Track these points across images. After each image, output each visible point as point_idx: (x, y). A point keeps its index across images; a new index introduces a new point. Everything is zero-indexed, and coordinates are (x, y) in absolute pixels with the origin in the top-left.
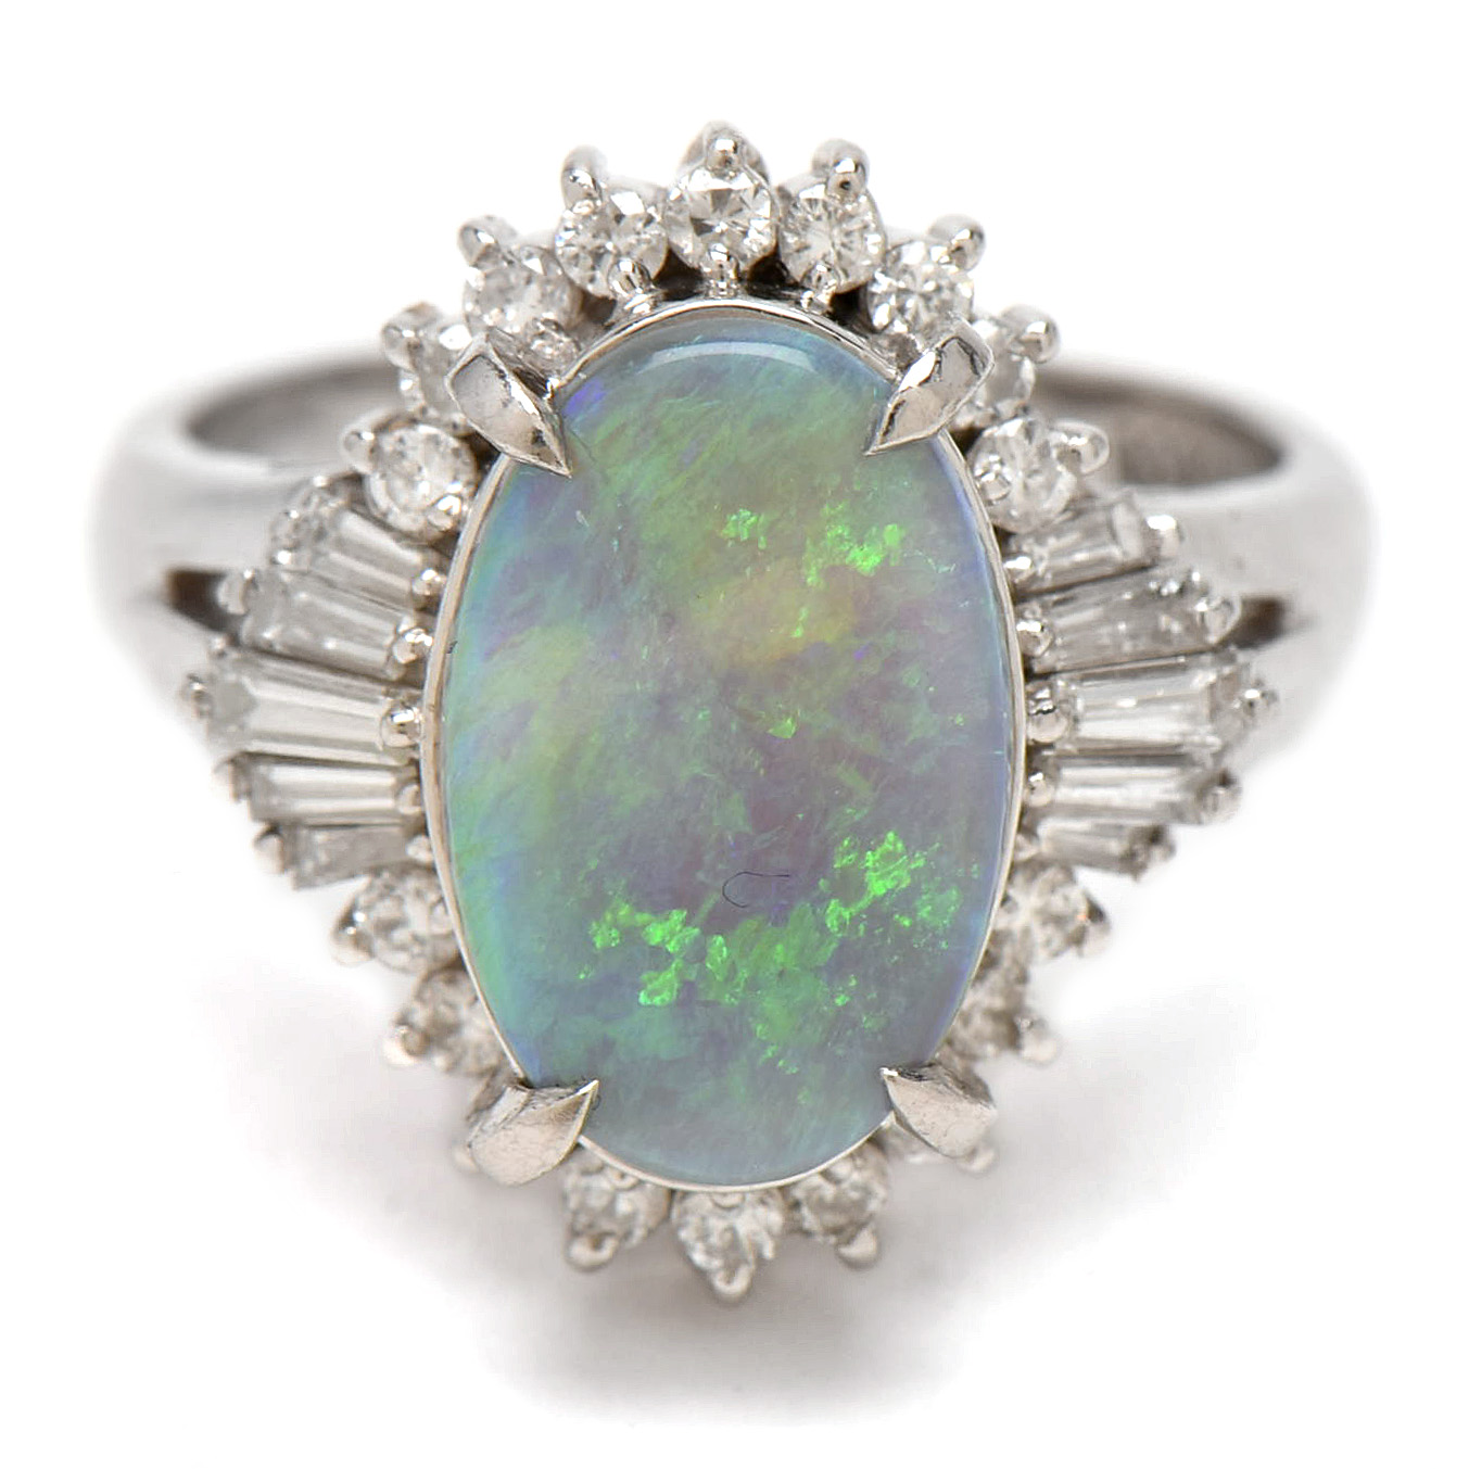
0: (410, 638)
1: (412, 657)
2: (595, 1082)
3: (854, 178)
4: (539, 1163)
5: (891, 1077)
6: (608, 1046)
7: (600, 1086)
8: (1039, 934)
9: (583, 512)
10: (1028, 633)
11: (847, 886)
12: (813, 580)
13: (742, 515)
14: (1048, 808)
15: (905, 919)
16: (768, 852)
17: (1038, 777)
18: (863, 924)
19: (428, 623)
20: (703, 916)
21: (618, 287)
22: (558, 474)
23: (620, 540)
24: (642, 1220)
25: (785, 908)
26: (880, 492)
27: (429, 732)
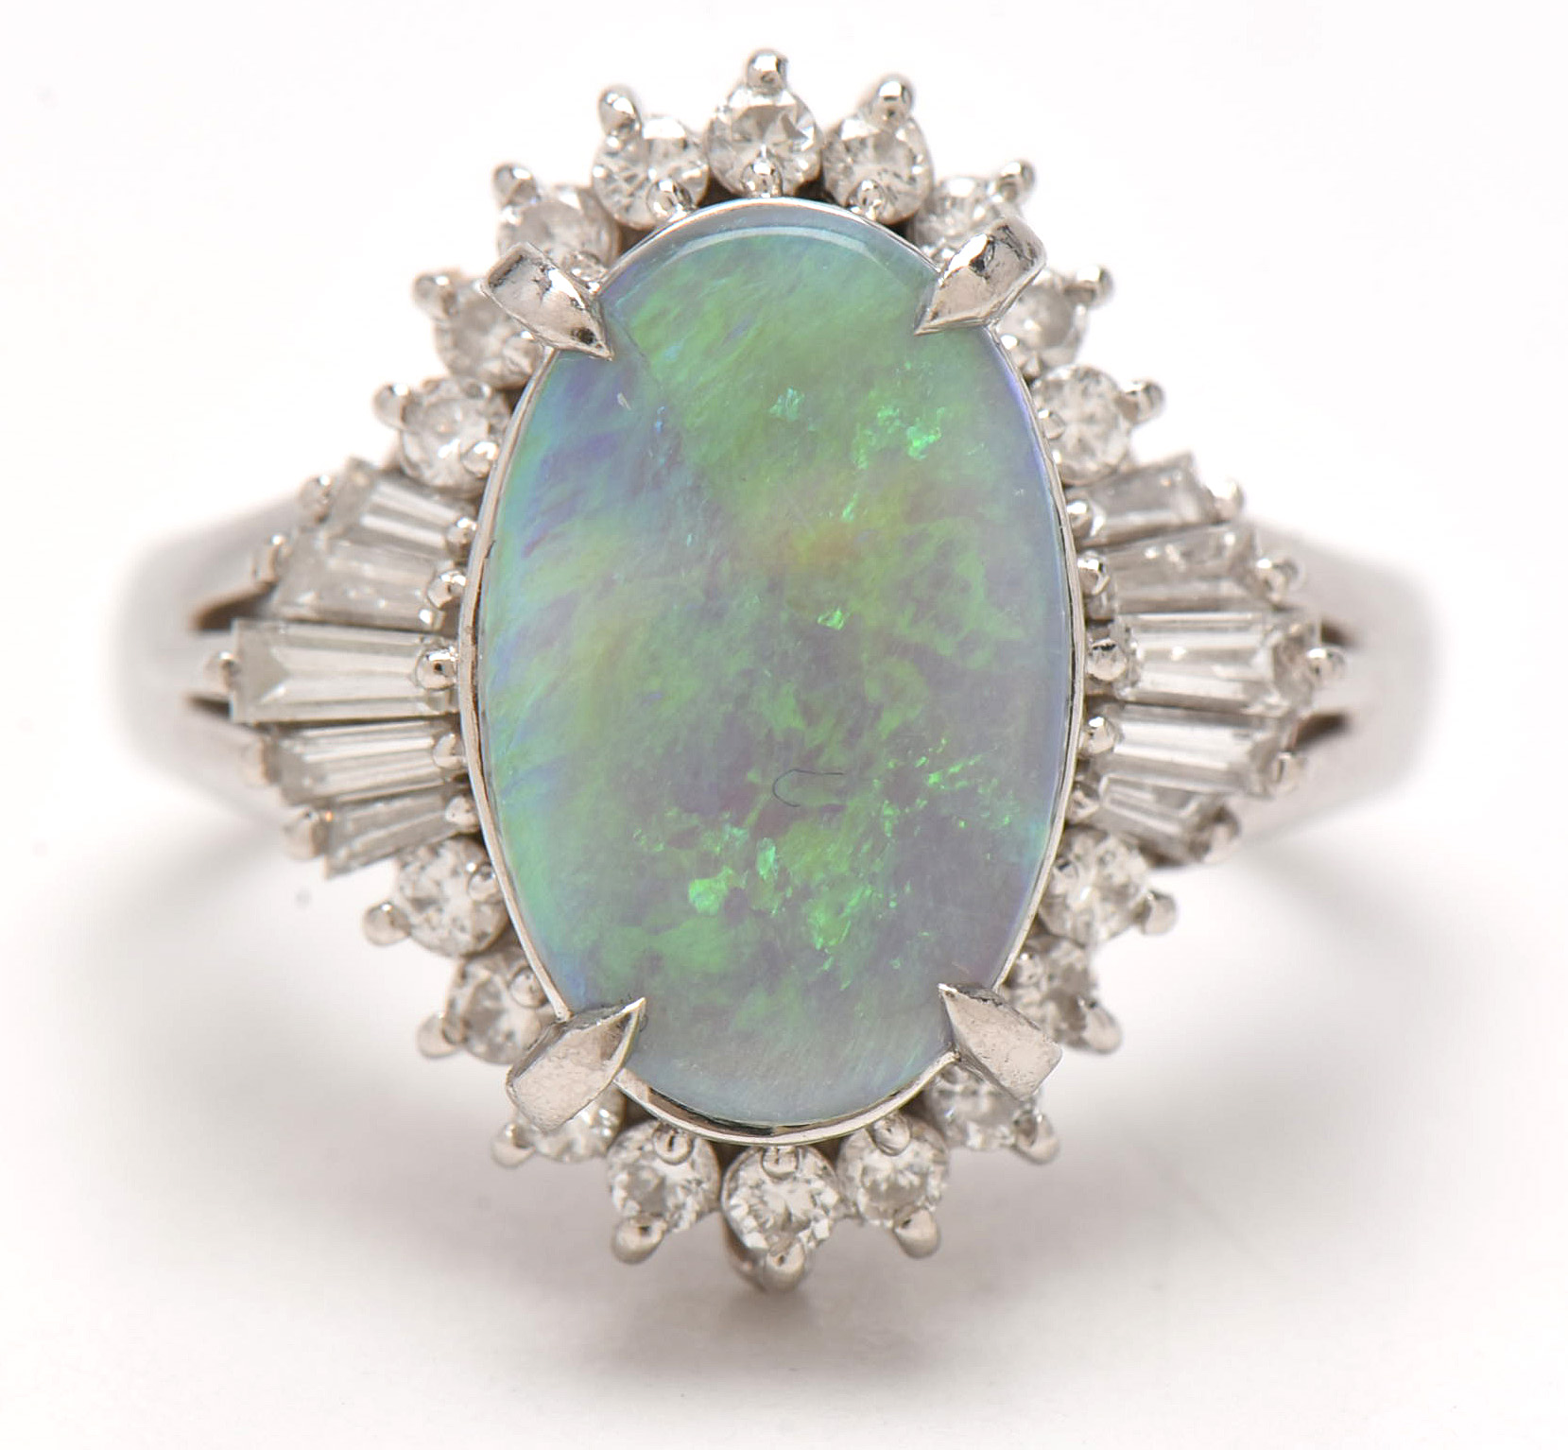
0: (446, 578)
1: (448, 598)
2: (643, 999)
3: (899, 104)
4: (585, 1088)
5: (948, 993)
6: (654, 962)
7: (648, 1005)
8: (1101, 909)
9: (624, 395)
10: (1087, 570)
11: (902, 788)
12: (863, 463)
13: (789, 396)
14: (1108, 757)
15: (962, 824)
16: (819, 750)
17: (1097, 722)
18: (919, 828)
19: (462, 564)
20: (752, 817)
21: (658, 208)
22: (598, 356)
23: (664, 422)
24: (692, 1204)
25: (836, 810)
26: (931, 373)
27: (466, 671)
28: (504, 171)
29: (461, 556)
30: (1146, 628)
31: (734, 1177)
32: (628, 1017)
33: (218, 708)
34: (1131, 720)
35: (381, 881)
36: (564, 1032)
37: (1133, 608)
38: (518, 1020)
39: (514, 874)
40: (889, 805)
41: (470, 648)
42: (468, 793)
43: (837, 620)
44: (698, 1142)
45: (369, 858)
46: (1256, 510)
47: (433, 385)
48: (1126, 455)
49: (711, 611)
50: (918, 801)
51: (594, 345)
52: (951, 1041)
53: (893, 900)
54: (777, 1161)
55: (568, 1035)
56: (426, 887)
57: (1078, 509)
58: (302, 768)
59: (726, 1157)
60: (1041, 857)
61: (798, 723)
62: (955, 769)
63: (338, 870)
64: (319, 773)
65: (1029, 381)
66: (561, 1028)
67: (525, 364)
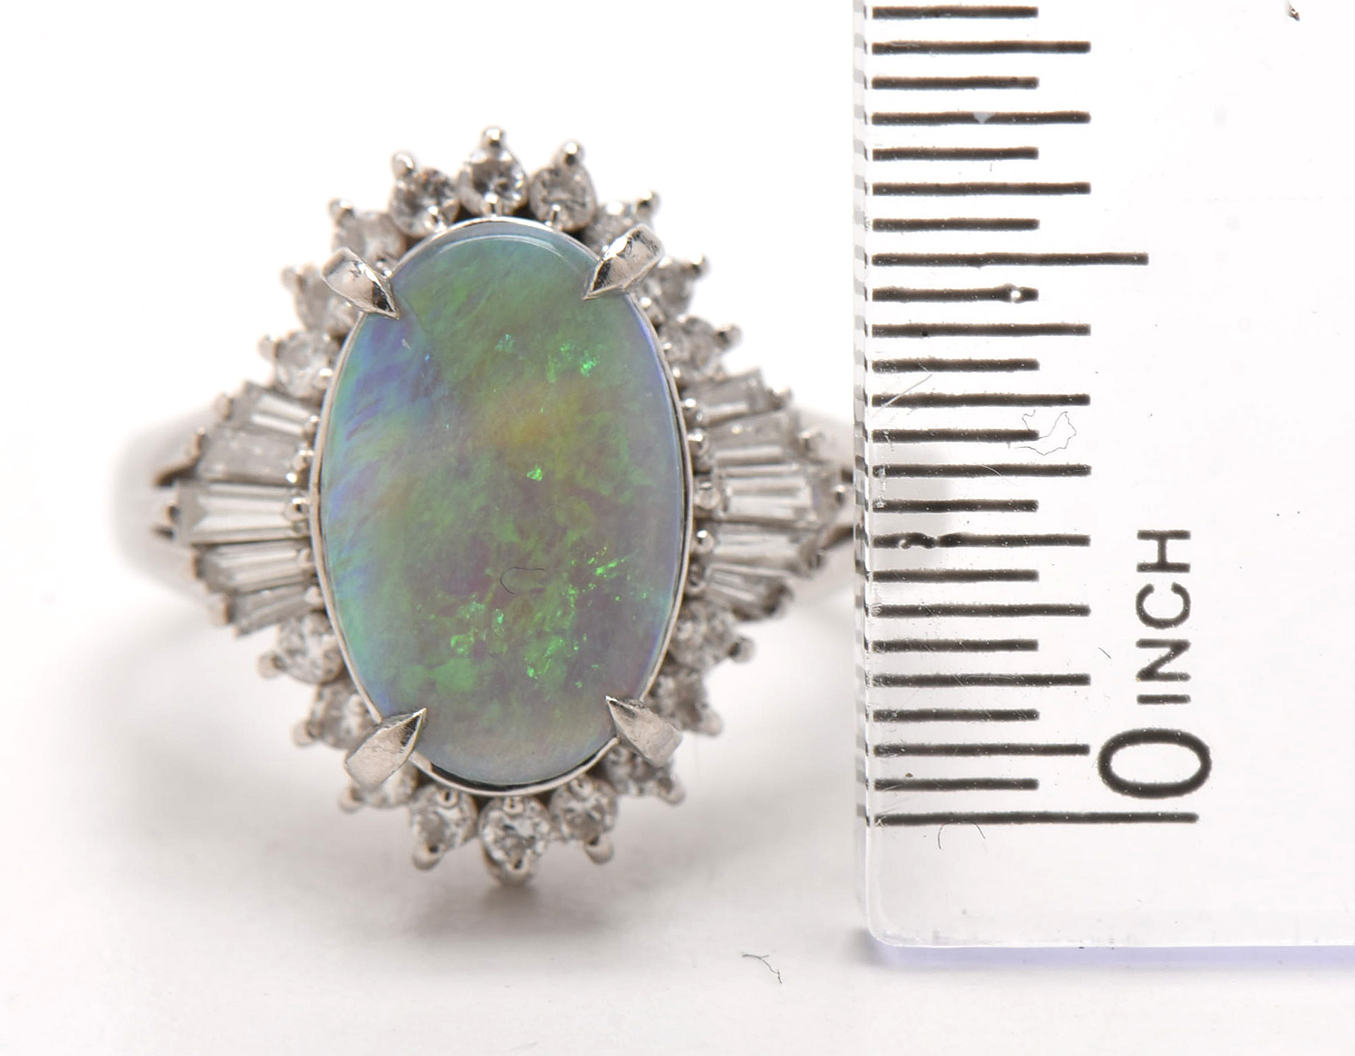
1: (303, 465)
2: (424, 708)
4: (391, 763)
5: (611, 702)
6: (432, 685)
7: (428, 713)
9: (407, 340)
10: (695, 440)
11: (580, 577)
12: (553, 380)
13: (507, 339)
14: (710, 556)
15: (617, 598)
16: (529, 555)
17: (702, 534)
18: (591, 601)
19: (312, 445)
20: (490, 596)
21: (428, 224)
22: (389, 317)
23: (431, 356)
24: (461, 832)
25: (541, 591)
26: (594, 324)
27: (313, 512)
28: (334, 204)
29: (311, 438)
30: (731, 476)
31: (486, 816)
32: (415, 720)
33: (167, 534)
34: (726, 533)
35: (268, 640)
36: (376, 730)
37: (725, 463)
38: (352, 721)
39: (345, 634)
40: (572, 588)
41: (317, 496)
42: (318, 585)
43: (537, 474)
44: (464, 797)
45: (261, 625)
46: (800, 402)
47: (293, 336)
48: (719, 368)
49: (462, 471)
50: (590, 585)
51: (388, 309)
52: (614, 732)
53: (576, 645)
54: (512, 806)
55: (379, 732)
56: (296, 641)
57: (690, 403)
58: (218, 570)
59: (481, 804)
60: (667, 618)
61: (515, 538)
62: (612, 565)
63: (244, 632)
64: (229, 573)
65: (657, 327)
66: (376, 727)
67: (349, 321)
